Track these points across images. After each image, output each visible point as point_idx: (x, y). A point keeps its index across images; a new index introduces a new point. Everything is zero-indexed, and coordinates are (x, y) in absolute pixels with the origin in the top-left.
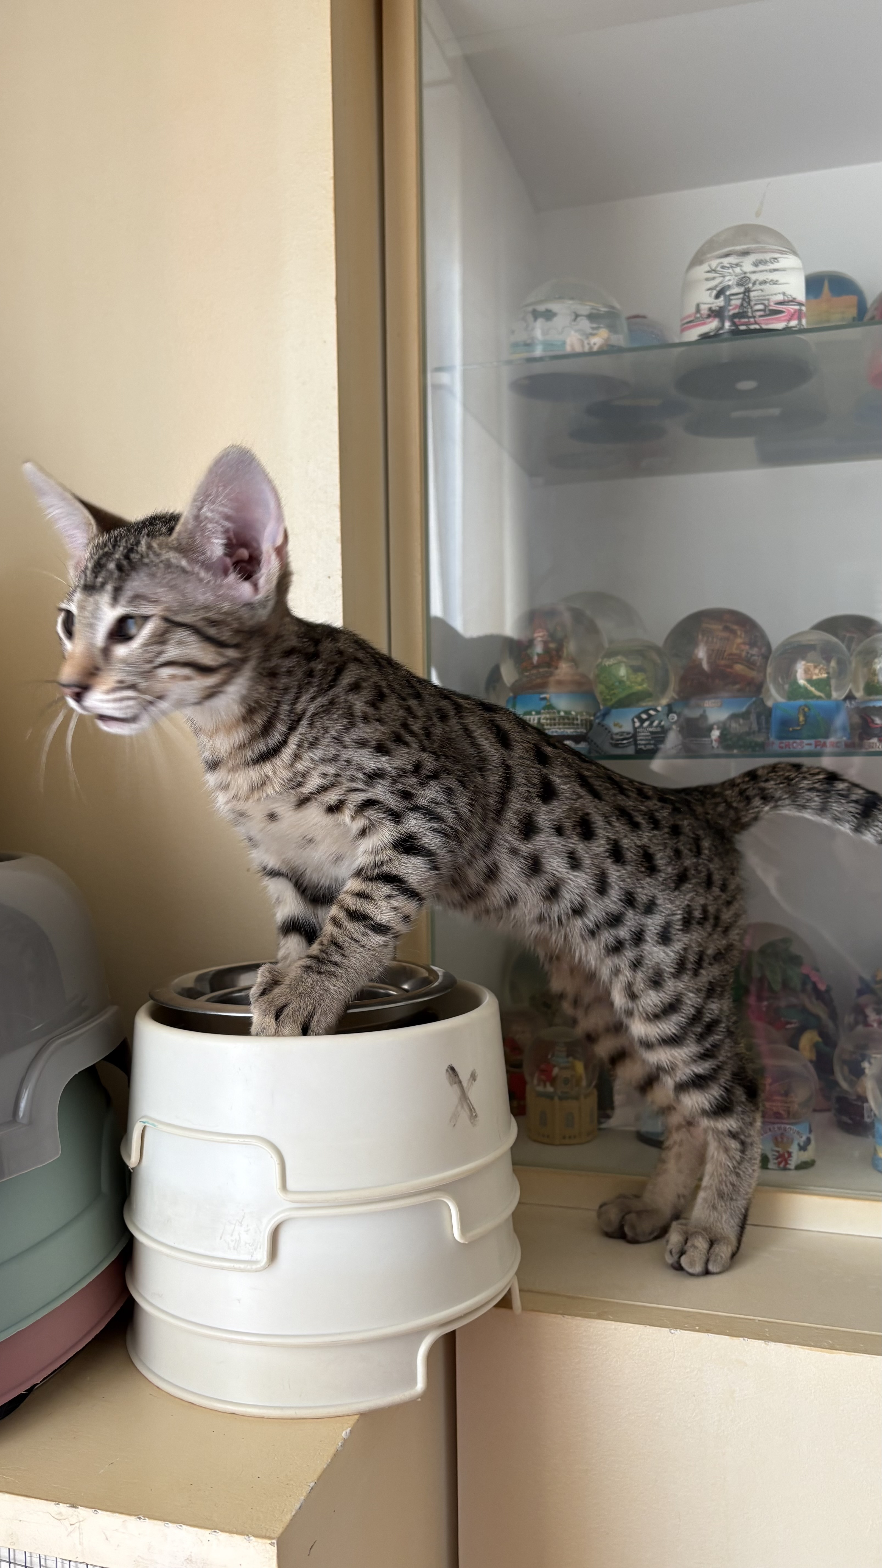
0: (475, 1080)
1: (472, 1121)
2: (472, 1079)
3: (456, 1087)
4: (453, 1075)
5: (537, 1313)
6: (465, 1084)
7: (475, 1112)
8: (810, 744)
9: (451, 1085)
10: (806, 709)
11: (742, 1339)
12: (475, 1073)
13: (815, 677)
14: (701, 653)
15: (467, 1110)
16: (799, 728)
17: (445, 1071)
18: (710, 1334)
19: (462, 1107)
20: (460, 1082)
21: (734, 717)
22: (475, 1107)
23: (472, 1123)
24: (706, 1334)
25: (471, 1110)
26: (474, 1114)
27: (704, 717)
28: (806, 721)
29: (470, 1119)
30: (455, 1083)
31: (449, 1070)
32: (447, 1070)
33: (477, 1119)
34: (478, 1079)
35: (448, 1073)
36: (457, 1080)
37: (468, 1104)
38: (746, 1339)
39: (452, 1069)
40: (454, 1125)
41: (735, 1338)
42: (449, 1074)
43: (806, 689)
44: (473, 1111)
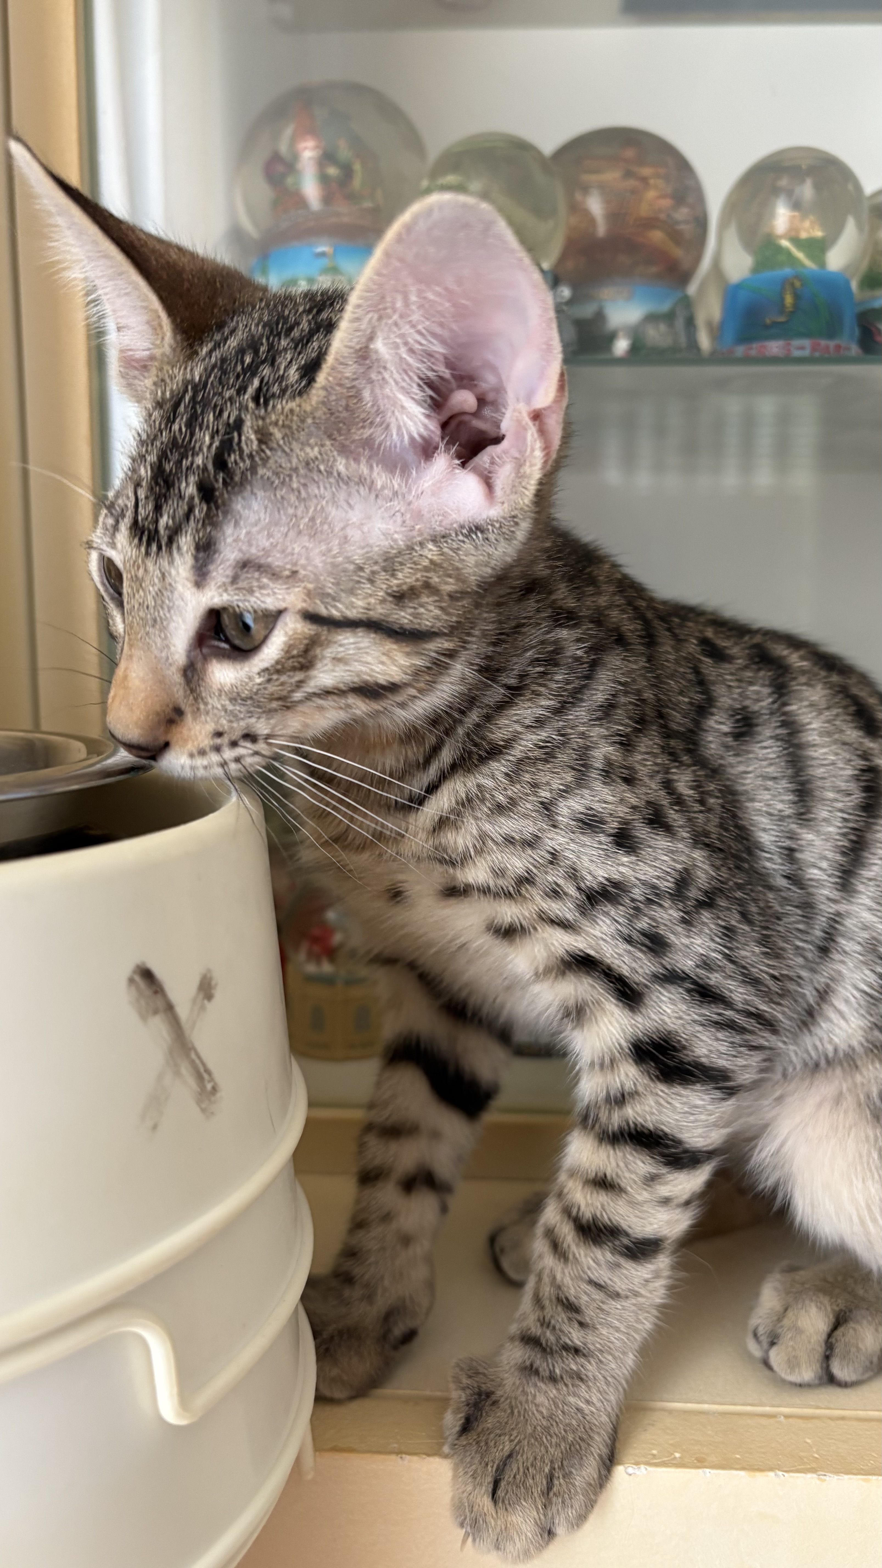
0: (209, 997)
1: (203, 1106)
2: (201, 996)
3: (159, 1024)
4: (148, 992)
5: (345, 1455)
6: (183, 1011)
7: (212, 1080)
8: (802, 348)
9: (144, 1018)
10: (798, 284)
11: (771, 1474)
12: (211, 979)
13: (804, 235)
14: (595, 206)
15: (191, 1081)
16: (782, 319)
17: (124, 983)
18: (707, 1470)
19: (177, 1073)
20: (170, 1008)
21: (651, 318)
22: (210, 1065)
23: (203, 1110)
24: (700, 1471)
25: (200, 1078)
26: (209, 1086)
27: (600, 317)
28: (795, 305)
29: (199, 1102)
30: (156, 1012)
31: (137, 978)
32: (131, 981)
33: (218, 1095)
34: (218, 994)
35: (133, 989)
36: (160, 1003)
37: (193, 1062)
38: (780, 1473)
39: (147, 975)
40: (155, 1127)
41: (758, 1474)
42: (138, 989)
43: (788, 253)
44: (206, 1076)
